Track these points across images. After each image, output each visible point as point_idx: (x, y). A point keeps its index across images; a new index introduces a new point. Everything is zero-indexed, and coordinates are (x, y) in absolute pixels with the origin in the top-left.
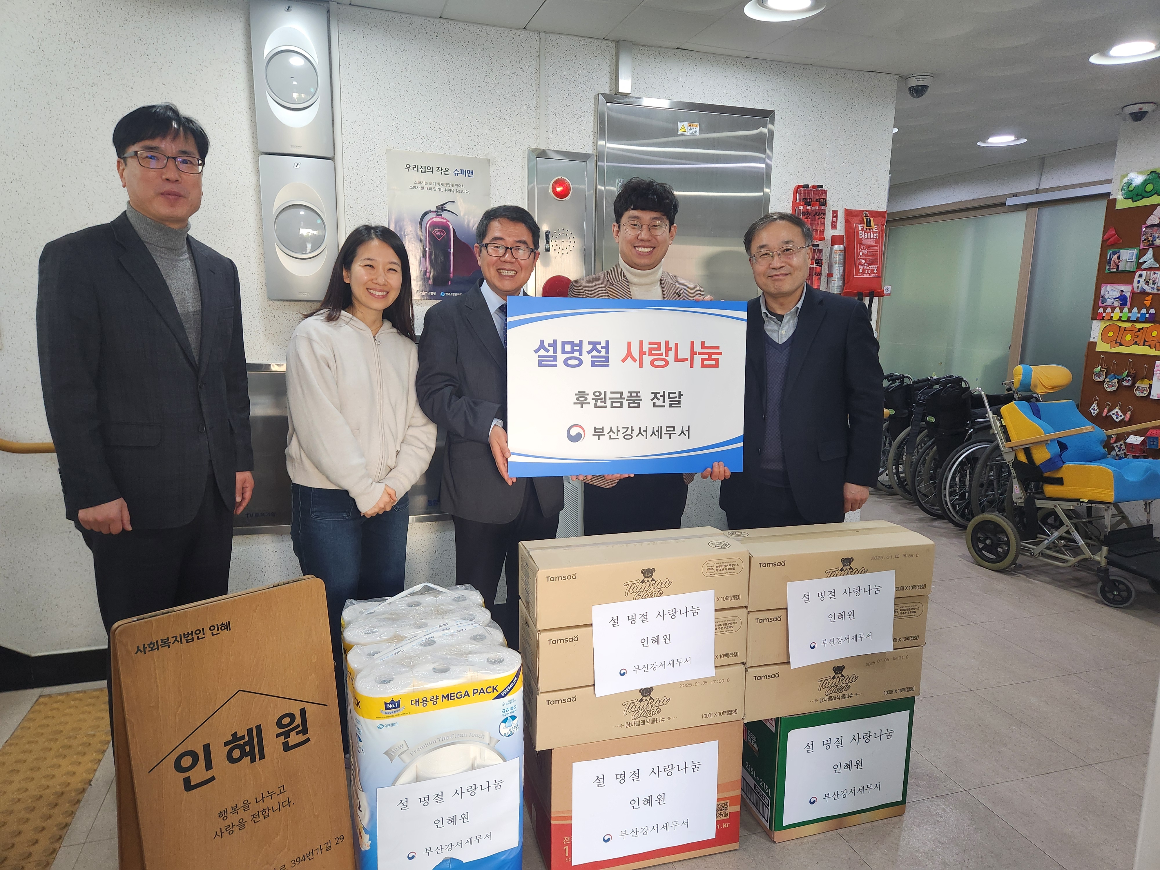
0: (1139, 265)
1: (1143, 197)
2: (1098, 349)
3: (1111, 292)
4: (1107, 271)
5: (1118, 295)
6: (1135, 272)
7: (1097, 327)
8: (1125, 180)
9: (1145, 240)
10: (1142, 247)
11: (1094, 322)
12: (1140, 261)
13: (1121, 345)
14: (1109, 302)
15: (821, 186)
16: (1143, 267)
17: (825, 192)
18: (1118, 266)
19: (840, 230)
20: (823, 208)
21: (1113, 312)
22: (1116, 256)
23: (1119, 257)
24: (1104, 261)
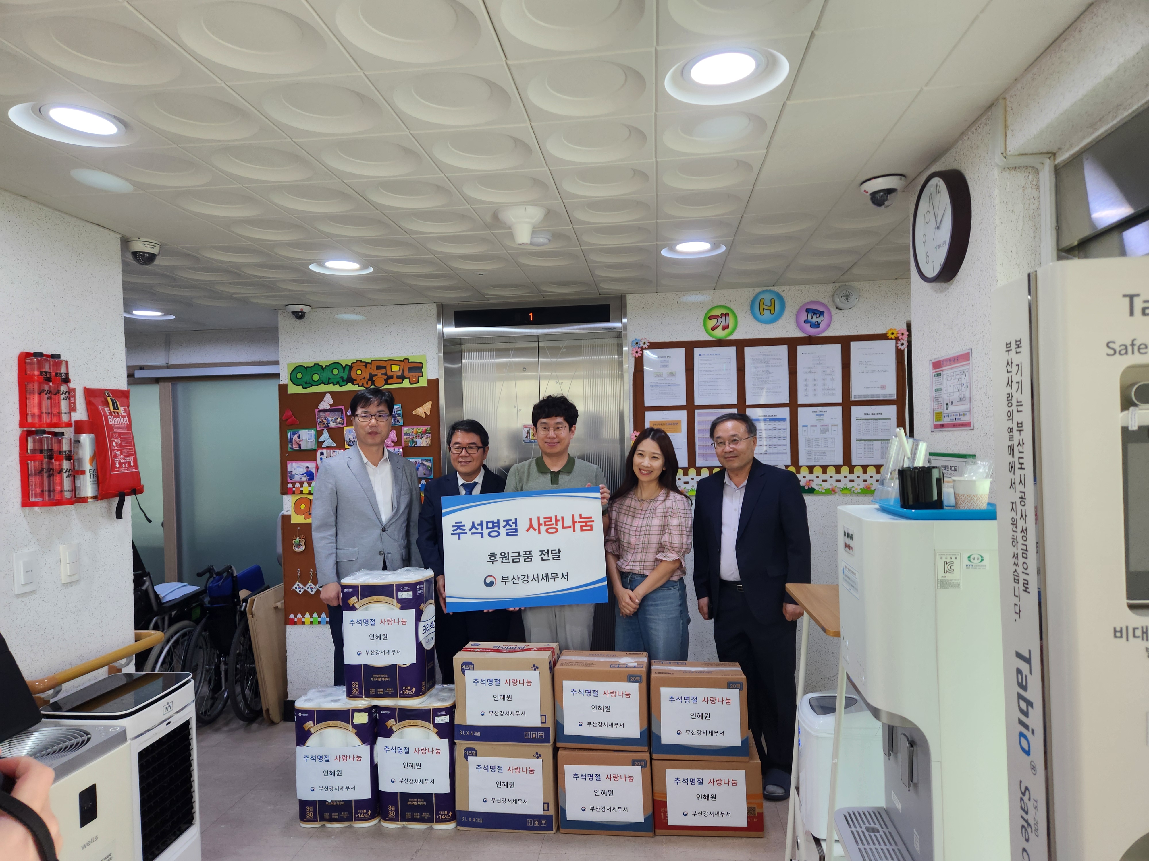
0: (319, 444)
1: (312, 385)
2: (293, 521)
3: (297, 469)
4: (290, 450)
5: (305, 471)
6: (315, 451)
7: (288, 502)
9: (320, 422)
10: (319, 429)
11: (285, 497)
12: (320, 440)
14: (297, 478)
15: (58, 356)
16: (323, 446)
17: (66, 363)
18: (300, 446)
19: (81, 414)
21: (302, 486)
22: (296, 437)
23: (299, 437)
24: (285, 441)
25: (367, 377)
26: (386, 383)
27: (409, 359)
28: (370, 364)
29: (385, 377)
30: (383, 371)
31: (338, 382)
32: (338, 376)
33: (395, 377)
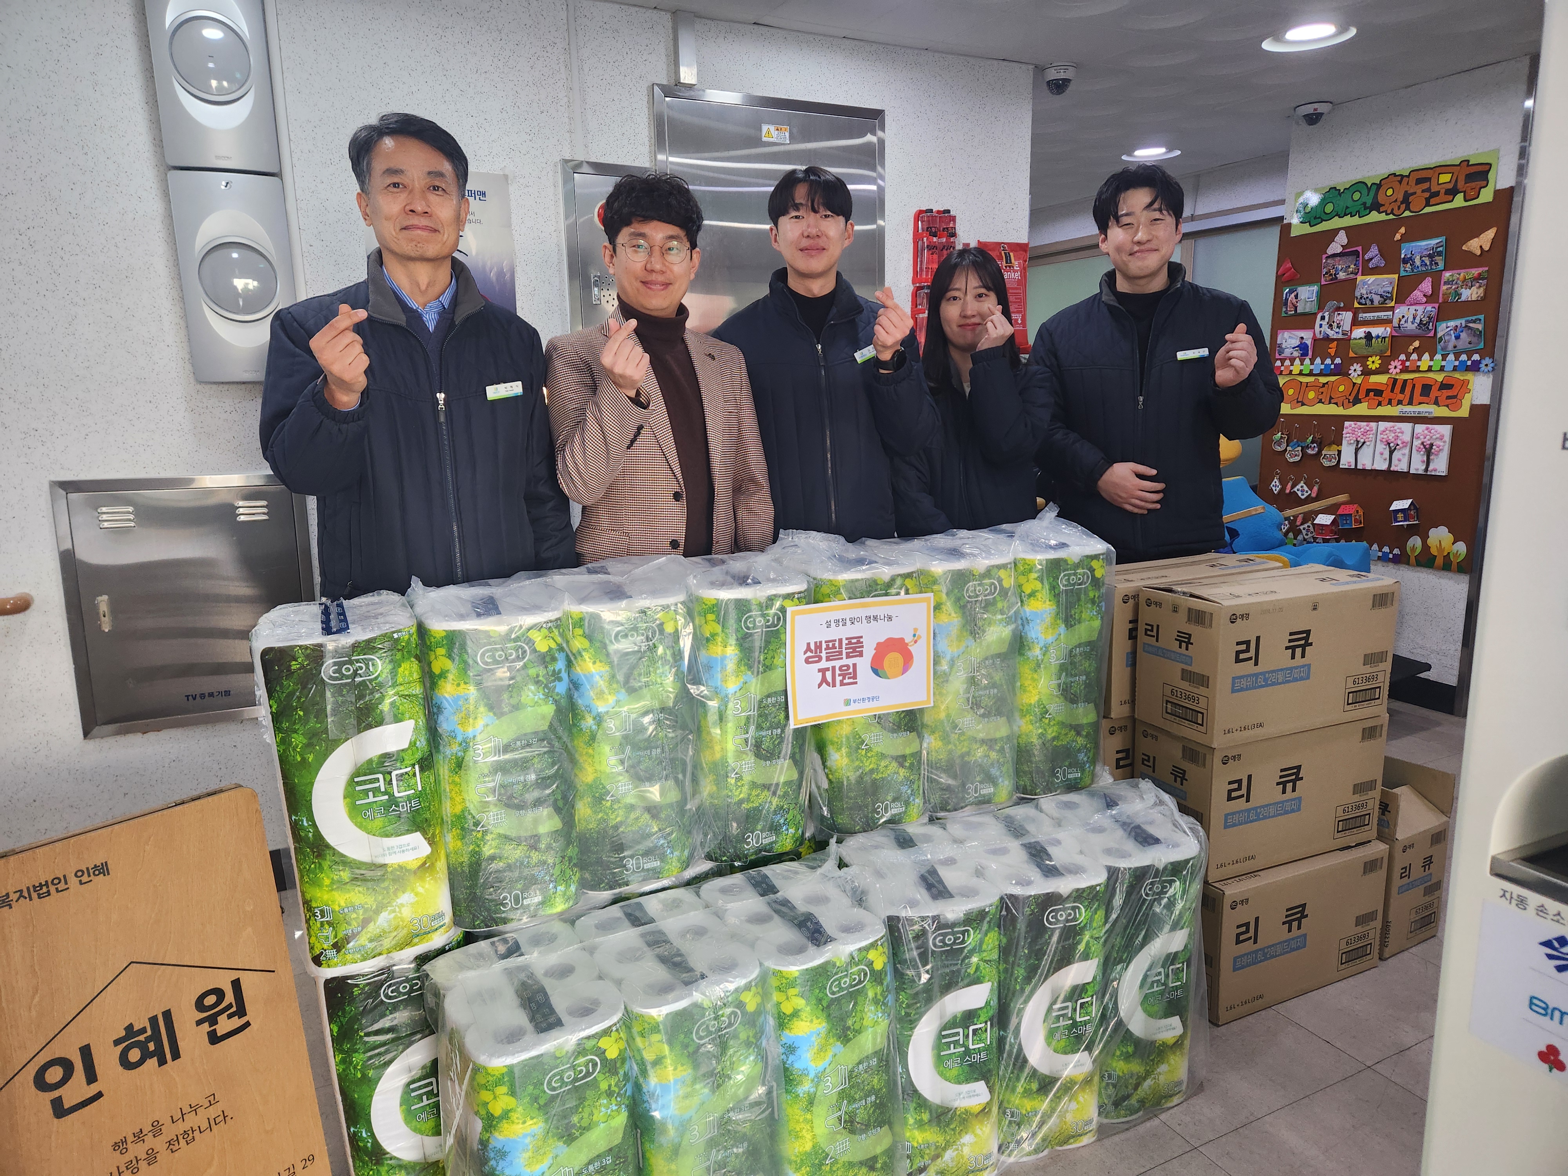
0: (1321, 305)
1: (1322, 221)
3: (1289, 341)
4: (1284, 315)
5: (1298, 343)
6: (1315, 314)
8: (1301, 200)
9: (1326, 273)
10: (1323, 283)
13: (1303, 404)
14: (1287, 353)
15: (948, 211)
17: (953, 219)
18: (1296, 308)
20: (952, 239)
21: (1292, 365)
22: (1293, 295)
23: (1296, 297)
25: (1401, 198)
26: (1428, 204)
27: (1468, 161)
28: (1408, 176)
29: (1427, 195)
30: (1426, 186)
31: (1358, 211)
32: (1360, 202)
33: (1443, 191)
